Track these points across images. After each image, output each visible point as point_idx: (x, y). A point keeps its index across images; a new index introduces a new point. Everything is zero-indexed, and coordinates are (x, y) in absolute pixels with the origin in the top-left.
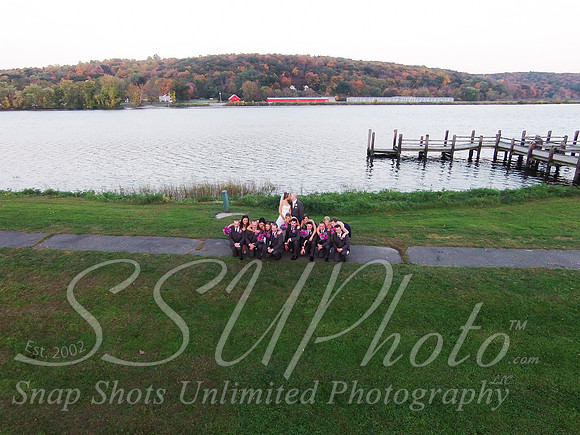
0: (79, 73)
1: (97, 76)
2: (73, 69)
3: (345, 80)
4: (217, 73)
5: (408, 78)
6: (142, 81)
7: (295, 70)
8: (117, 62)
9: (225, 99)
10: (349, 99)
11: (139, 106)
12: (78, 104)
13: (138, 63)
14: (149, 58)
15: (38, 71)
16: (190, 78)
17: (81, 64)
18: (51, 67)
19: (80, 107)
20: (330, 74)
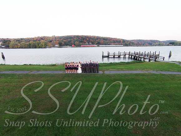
0: (35, 40)
1: (40, 40)
2: (33, 39)
3: (99, 41)
4: (69, 40)
6: (51, 41)
7: (87, 39)
8: (45, 37)
9: (71, 46)
10: (100, 46)
11: (50, 47)
12: (35, 47)
13: (50, 37)
14: (53, 36)
15: (24, 39)
16: (63, 41)
17: (35, 37)
18: (28, 38)
19: (36, 48)
20: (95, 40)
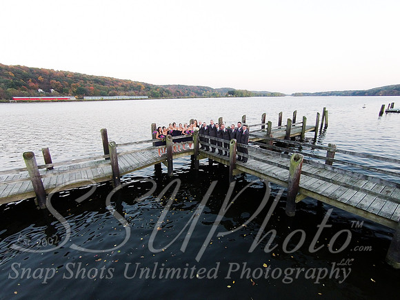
3: (82, 86)
5: (122, 86)
7: (40, 78)
10: (86, 98)
20: (70, 82)
